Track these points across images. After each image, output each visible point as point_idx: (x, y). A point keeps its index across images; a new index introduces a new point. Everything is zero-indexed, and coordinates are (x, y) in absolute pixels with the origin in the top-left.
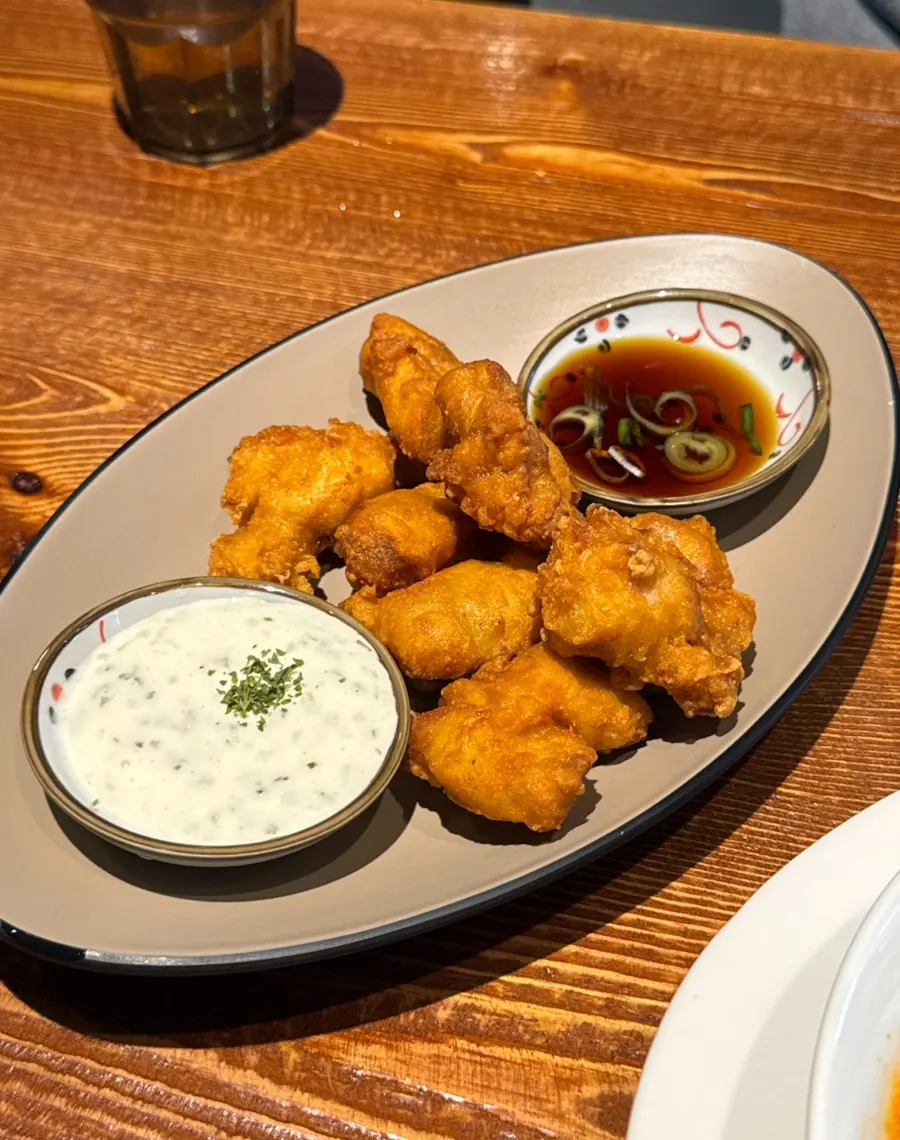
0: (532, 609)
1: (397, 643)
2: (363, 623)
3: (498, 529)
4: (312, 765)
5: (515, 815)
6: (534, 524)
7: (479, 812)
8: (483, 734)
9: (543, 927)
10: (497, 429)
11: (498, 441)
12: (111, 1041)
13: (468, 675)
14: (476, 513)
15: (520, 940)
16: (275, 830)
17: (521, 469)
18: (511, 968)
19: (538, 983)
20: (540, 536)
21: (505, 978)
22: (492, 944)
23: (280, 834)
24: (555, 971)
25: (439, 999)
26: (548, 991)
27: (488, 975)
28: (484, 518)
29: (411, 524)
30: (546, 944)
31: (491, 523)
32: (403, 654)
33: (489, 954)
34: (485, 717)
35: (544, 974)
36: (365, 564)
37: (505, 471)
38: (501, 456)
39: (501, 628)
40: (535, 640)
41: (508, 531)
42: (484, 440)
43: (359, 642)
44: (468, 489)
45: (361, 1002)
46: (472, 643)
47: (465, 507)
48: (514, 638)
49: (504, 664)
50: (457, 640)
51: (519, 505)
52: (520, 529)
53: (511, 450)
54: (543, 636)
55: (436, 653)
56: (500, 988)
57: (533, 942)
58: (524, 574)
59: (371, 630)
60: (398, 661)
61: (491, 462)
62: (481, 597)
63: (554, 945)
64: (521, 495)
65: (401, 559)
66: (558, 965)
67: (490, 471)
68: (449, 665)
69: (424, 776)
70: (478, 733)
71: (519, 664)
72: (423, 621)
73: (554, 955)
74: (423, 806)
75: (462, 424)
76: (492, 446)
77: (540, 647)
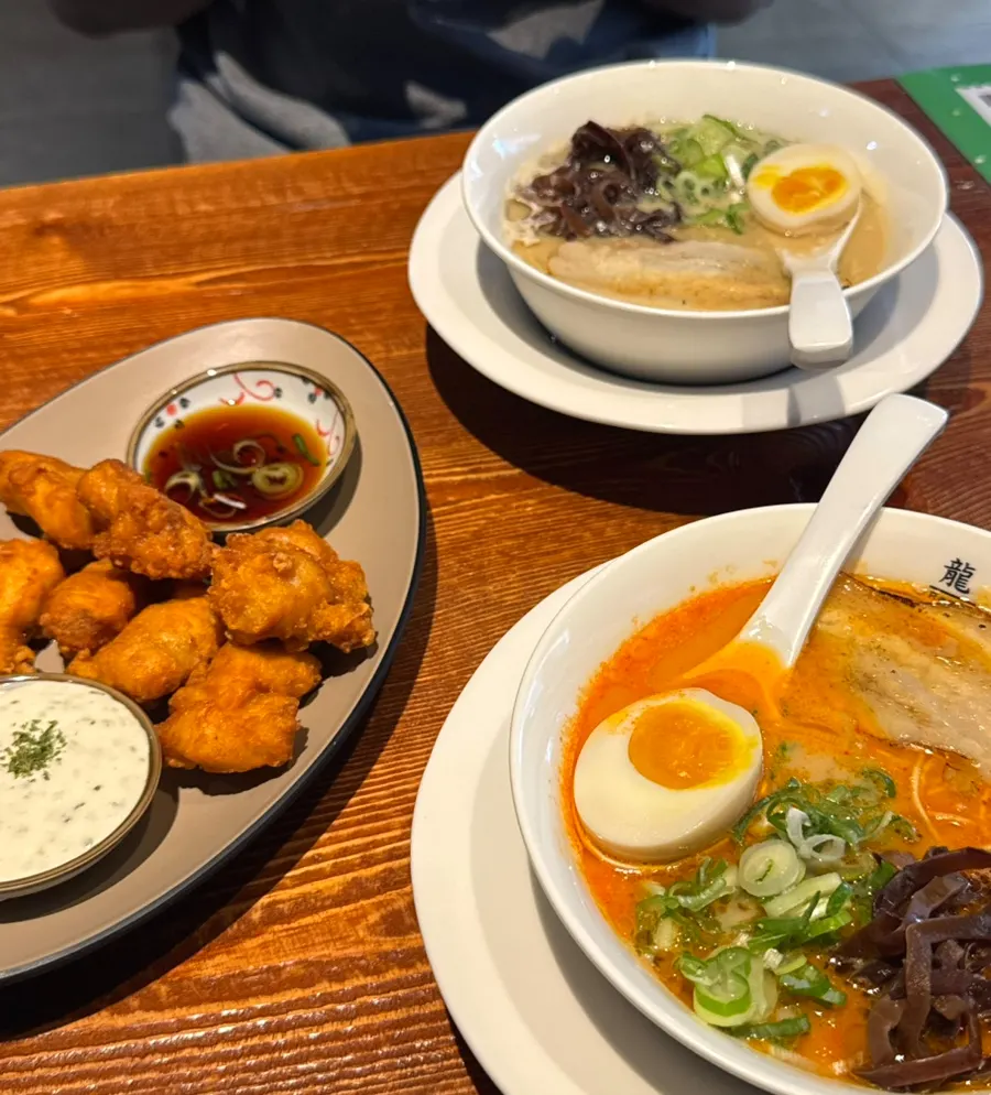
0: (213, 621)
1: (120, 682)
2: (89, 678)
3: (166, 576)
4: (97, 788)
5: (258, 762)
6: (191, 563)
7: (232, 771)
8: (215, 717)
9: (301, 831)
10: (141, 506)
11: (144, 513)
12: (26, 1037)
13: (183, 684)
14: (145, 570)
15: (288, 846)
16: (90, 841)
17: (168, 528)
18: (291, 866)
19: (312, 868)
20: (198, 571)
21: (289, 874)
22: (272, 857)
23: (95, 844)
24: (319, 855)
25: (249, 908)
26: (321, 869)
27: (276, 877)
28: (152, 572)
29: (97, 595)
30: (306, 841)
31: (159, 572)
32: (129, 687)
33: (272, 864)
34: (212, 706)
35: (314, 860)
36: (72, 635)
37: (157, 533)
38: (150, 523)
39: (194, 644)
40: (222, 641)
41: (174, 574)
42: (132, 516)
43: (92, 692)
44: (132, 555)
45: (196, 934)
46: (177, 661)
47: (135, 568)
48: (206, 647)
49: (206, 667)
50: (164, 663)
51: (176, 553)
52: (182, 570)
53: (155, 516)
54: (229, 637)
55: (155, 677)
56: (288, 882)
57: (299, 843)
58: (194, 601)
59: (96, 680)
60: (126, 693)
61: (143, 530)
62: (170, 625)
63: (313, 839)
64: (174, 546)
65: (100, 622)
66: (322, 851)
67: (146, 536)
68: (168, 682)
69: (180, 765)
70: (210, 718)
71: (217, 662)
72: (134, 658)
73: (316, 845)
74: (184, 787)
75: (108, 511)
76: (140, 518)
77: (228, 646)
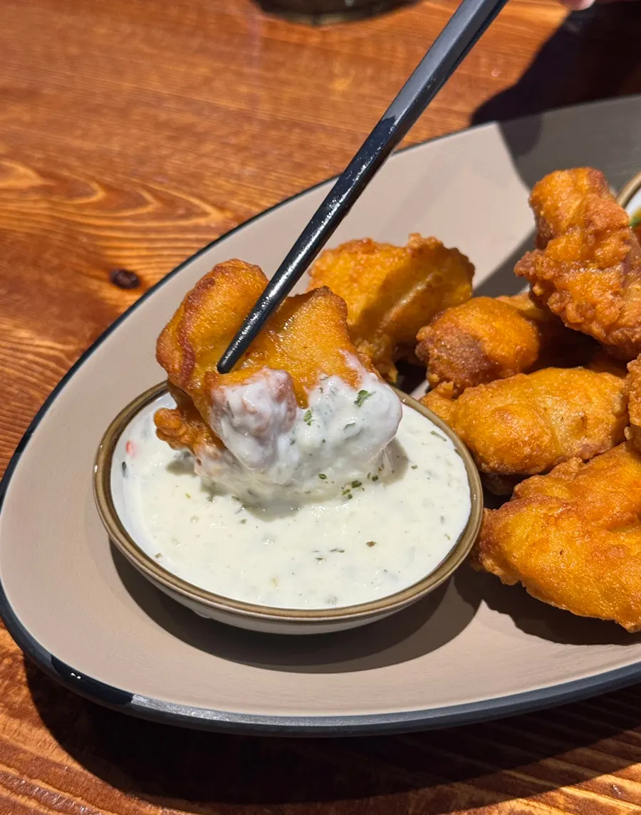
0: (618, 408)
1: (473, 435)
2: (441, 418)
3: (585, 328)
5: (606, 610)
6: (624, 326)
7: (564, 607)
8: (571, 526)
9: (610, 743)
10: (600, 223)
11: (600, 236)
12: (150, 803)
13: (545, 472)
14: (564, 309)
15: (586, 753)
16: (335, 600)
17: (619, 268)
18: (574, 780)
19: (603, 800)
20: (629, 340)
21: (566, 789)
22: (555, 753)
23: (338, 606)
24: (621, 789)
25: (494, 802)
26: (613, 809)
27: (548, 784)
28: (572, 315)
29: (496, 324)
30: (614, 760)
31: (579, 320)
32: (480, 445)
33: (551, 763)
34: (571, 509)
35: (611, 791)
36: (450, 364)
37: (601, 268)
38: (599, 253)
39: (582, 425)
40: (618, 439)
41: (596, 329)
42: (582, 233)
43: (433, 433)
44: (557, 283)
45: (411, 794)
46: (553, 438)
47: (554, 304)
48: (598, 435)
49: (580, 465)
50: (536, 432)
51: (612, 304)
52: (610, 328)
53: (611, 245)
54: (627, 434)
55: (515, 444)
56: (561, 800)
57: (600, 757)
58: (608, 377)
59: (447, 423)
60: (473, 453)
61: (587, 257)
62: (564, 393)
63: (622, 762)
64: (616, 294)
65: (486, 358)
66: (627, 784)
67: (586, 266)
68: (529, 457)
70: (565, 523)
71: (597, 463)
72: (502, 412)
73: (620, 772)
75: (557, 224)
76: (591, 238)
77: (623, 448)
